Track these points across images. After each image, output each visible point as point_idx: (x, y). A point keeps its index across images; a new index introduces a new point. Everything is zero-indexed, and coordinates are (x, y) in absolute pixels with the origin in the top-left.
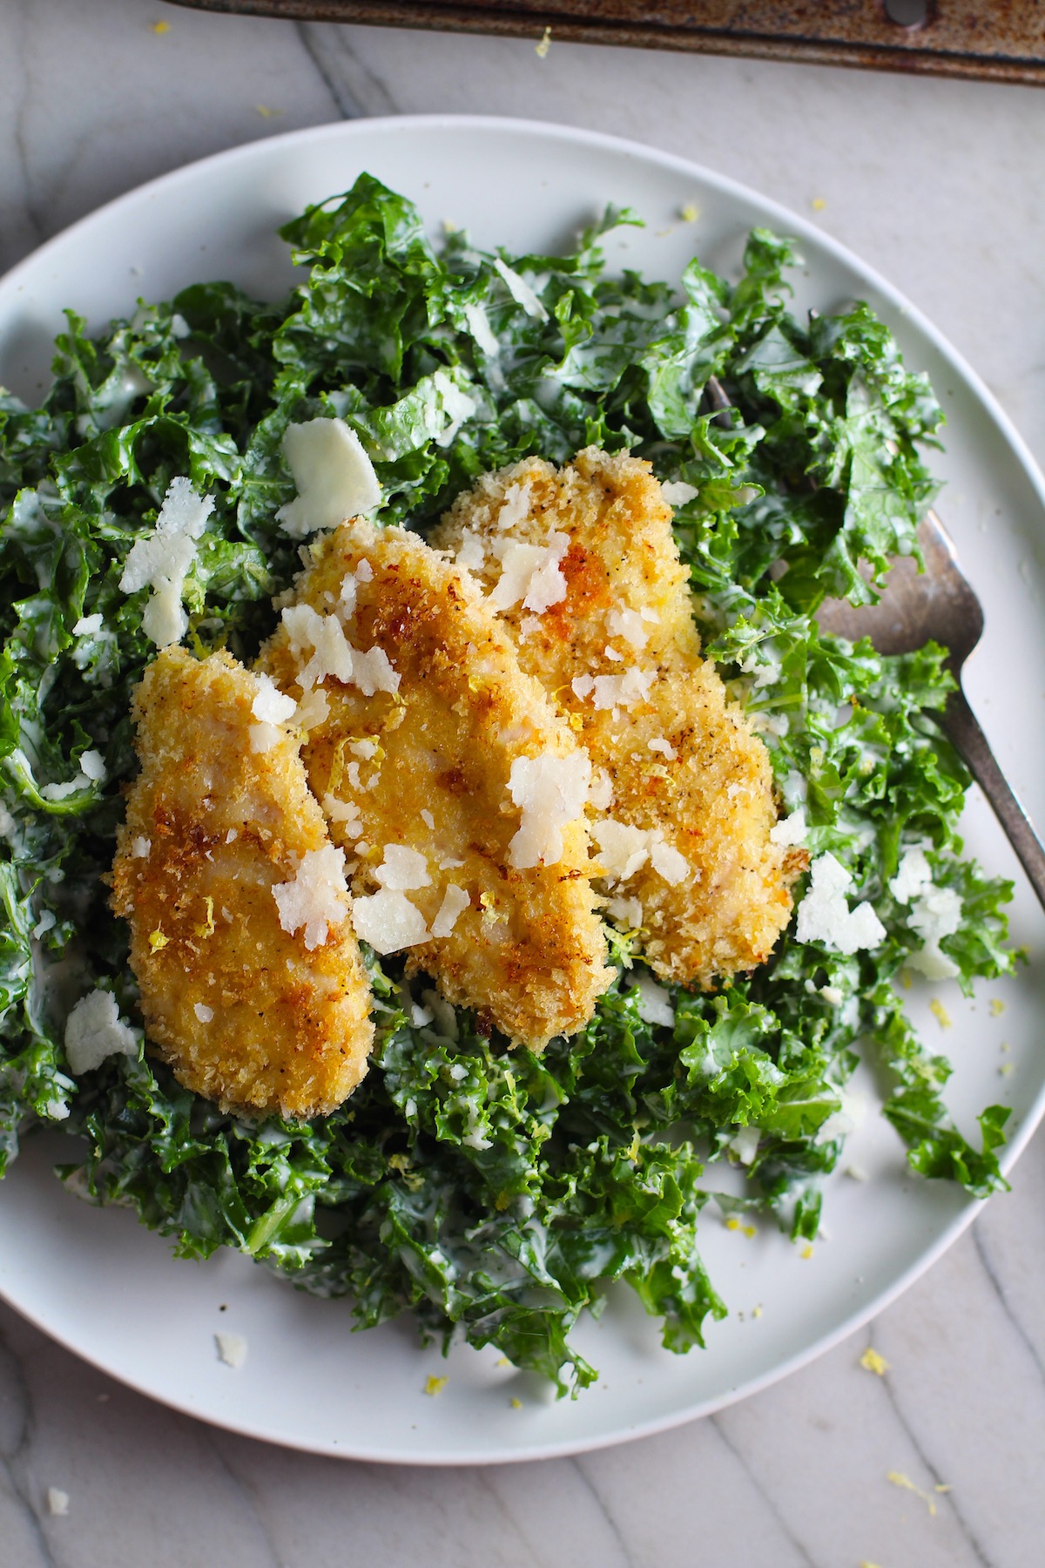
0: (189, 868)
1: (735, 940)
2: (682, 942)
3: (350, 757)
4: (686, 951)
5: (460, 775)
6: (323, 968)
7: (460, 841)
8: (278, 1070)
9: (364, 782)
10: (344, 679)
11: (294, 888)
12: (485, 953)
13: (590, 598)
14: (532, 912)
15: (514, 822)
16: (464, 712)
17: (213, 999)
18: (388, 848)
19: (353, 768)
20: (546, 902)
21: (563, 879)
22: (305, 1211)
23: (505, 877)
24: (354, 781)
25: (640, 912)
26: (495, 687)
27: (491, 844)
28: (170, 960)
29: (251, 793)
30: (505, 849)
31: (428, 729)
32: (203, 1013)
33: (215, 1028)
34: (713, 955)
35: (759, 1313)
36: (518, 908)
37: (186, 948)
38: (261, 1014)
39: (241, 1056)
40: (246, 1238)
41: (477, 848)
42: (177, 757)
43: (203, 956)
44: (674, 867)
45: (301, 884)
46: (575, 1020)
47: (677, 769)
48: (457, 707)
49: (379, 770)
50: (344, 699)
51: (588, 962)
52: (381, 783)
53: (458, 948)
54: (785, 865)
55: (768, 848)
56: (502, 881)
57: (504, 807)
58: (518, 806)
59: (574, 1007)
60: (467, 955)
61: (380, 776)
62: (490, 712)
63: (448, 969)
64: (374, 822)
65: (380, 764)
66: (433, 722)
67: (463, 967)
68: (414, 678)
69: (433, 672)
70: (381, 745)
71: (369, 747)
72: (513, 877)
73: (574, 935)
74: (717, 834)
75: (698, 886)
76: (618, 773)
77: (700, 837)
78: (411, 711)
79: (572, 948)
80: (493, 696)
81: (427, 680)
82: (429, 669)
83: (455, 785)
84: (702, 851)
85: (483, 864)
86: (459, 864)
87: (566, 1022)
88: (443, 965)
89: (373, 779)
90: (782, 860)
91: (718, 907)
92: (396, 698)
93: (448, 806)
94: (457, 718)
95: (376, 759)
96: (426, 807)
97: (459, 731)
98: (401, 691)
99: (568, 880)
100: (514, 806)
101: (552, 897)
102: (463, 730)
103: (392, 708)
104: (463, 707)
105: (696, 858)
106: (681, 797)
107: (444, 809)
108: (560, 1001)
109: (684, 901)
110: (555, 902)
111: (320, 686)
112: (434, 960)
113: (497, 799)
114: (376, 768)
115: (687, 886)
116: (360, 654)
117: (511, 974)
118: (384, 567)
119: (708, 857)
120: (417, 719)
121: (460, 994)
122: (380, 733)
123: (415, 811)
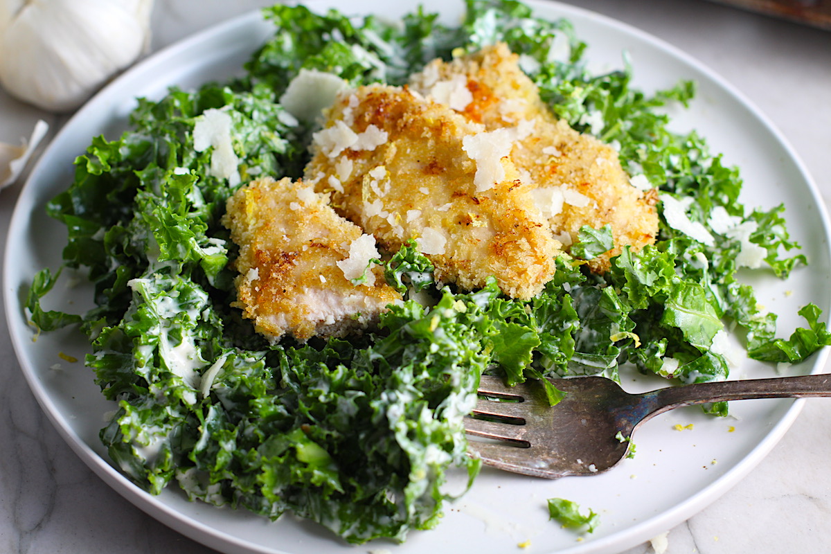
0: (286, 273)
3: (372, 179)
5: (435, 163)
7: (445, 196)
9: (383, 190)
10: (356, 148)
11: (348, 260)
13: (487, 100)
14: (498, 214)
15: (471, 175)
16: (429, 135)
19: (374, 184)
20: (505, 205)
21: (511, 189)
23: (477, 202)
24: (377, 190)
26: (442, 118)
27: (465, 188)
29: (309, 227)
30: (473, 188)
31: (411, 151)
35: (716, 462)
36: (490, 216)
41: (458, 194)
44: (578, 201)
45: (353, 259)
46: (544, 267)
47: (563, 159)
48: (424, 134)
49: (389, 181)
50: (360, 161)
51: (540, 226)
52: (393, 186)
53: (462, 251)
54: (645, 198)
55: (631, 188)
56: (478, 206)
57: (464, 163)
58: (472, 158)
59: (541, 258)
60: (469, 254)
61: (390, 184)
62: (444, 128)
63: (460, 267)
64: (394, 207)
65: (389, 178)
66: (413, 147)
67: (468, 261)
68: (395, 133)
69: (405, 126)
70: (386, 169)
71: (380, 172)
72: (482, 200)
73: (528, 217)
74: (599, 181)
75: (598, 212)
76: (531, 170)
77: (589, 186)
78: (398, 147)
79: (529, 223)
80: (442, 121)
81: (403, 130)
82: (402, 125)
83: (434, 170)
84: (594, 192)
85: (463, 201)
86: (449, 205)
87: (539, 267)
88: (456, 266)
89: (387, 187)
90: (642, 196)
91: (613, 217)
92: (388, 144)
93: (434, 181)
94: (426, 139)
95: (386, 177)
96: (422, 186)
97: (429, 145)
98: (390, 140)
99: (514, 188)
100: (470, 159)
101: (508, 202)
102: (431, 143)
103: (388, 150)
104: (427, 133)
105: (591, 196)
106: (571, 172)
107: (432, 183)
108: (532, 256)
109: (593, 221)
110: (511, 204)
111: (342, 154)
112: (451, 265)
113: (460, 165)
114: (387, 181)
115: (592, 212)
116: (362, 134)
117: (497, 250)
118: (365, 97)
119: (598, 194)
120: (403, 150)
121: (472, 278)
122: (384, 164)
123: (416, 191)
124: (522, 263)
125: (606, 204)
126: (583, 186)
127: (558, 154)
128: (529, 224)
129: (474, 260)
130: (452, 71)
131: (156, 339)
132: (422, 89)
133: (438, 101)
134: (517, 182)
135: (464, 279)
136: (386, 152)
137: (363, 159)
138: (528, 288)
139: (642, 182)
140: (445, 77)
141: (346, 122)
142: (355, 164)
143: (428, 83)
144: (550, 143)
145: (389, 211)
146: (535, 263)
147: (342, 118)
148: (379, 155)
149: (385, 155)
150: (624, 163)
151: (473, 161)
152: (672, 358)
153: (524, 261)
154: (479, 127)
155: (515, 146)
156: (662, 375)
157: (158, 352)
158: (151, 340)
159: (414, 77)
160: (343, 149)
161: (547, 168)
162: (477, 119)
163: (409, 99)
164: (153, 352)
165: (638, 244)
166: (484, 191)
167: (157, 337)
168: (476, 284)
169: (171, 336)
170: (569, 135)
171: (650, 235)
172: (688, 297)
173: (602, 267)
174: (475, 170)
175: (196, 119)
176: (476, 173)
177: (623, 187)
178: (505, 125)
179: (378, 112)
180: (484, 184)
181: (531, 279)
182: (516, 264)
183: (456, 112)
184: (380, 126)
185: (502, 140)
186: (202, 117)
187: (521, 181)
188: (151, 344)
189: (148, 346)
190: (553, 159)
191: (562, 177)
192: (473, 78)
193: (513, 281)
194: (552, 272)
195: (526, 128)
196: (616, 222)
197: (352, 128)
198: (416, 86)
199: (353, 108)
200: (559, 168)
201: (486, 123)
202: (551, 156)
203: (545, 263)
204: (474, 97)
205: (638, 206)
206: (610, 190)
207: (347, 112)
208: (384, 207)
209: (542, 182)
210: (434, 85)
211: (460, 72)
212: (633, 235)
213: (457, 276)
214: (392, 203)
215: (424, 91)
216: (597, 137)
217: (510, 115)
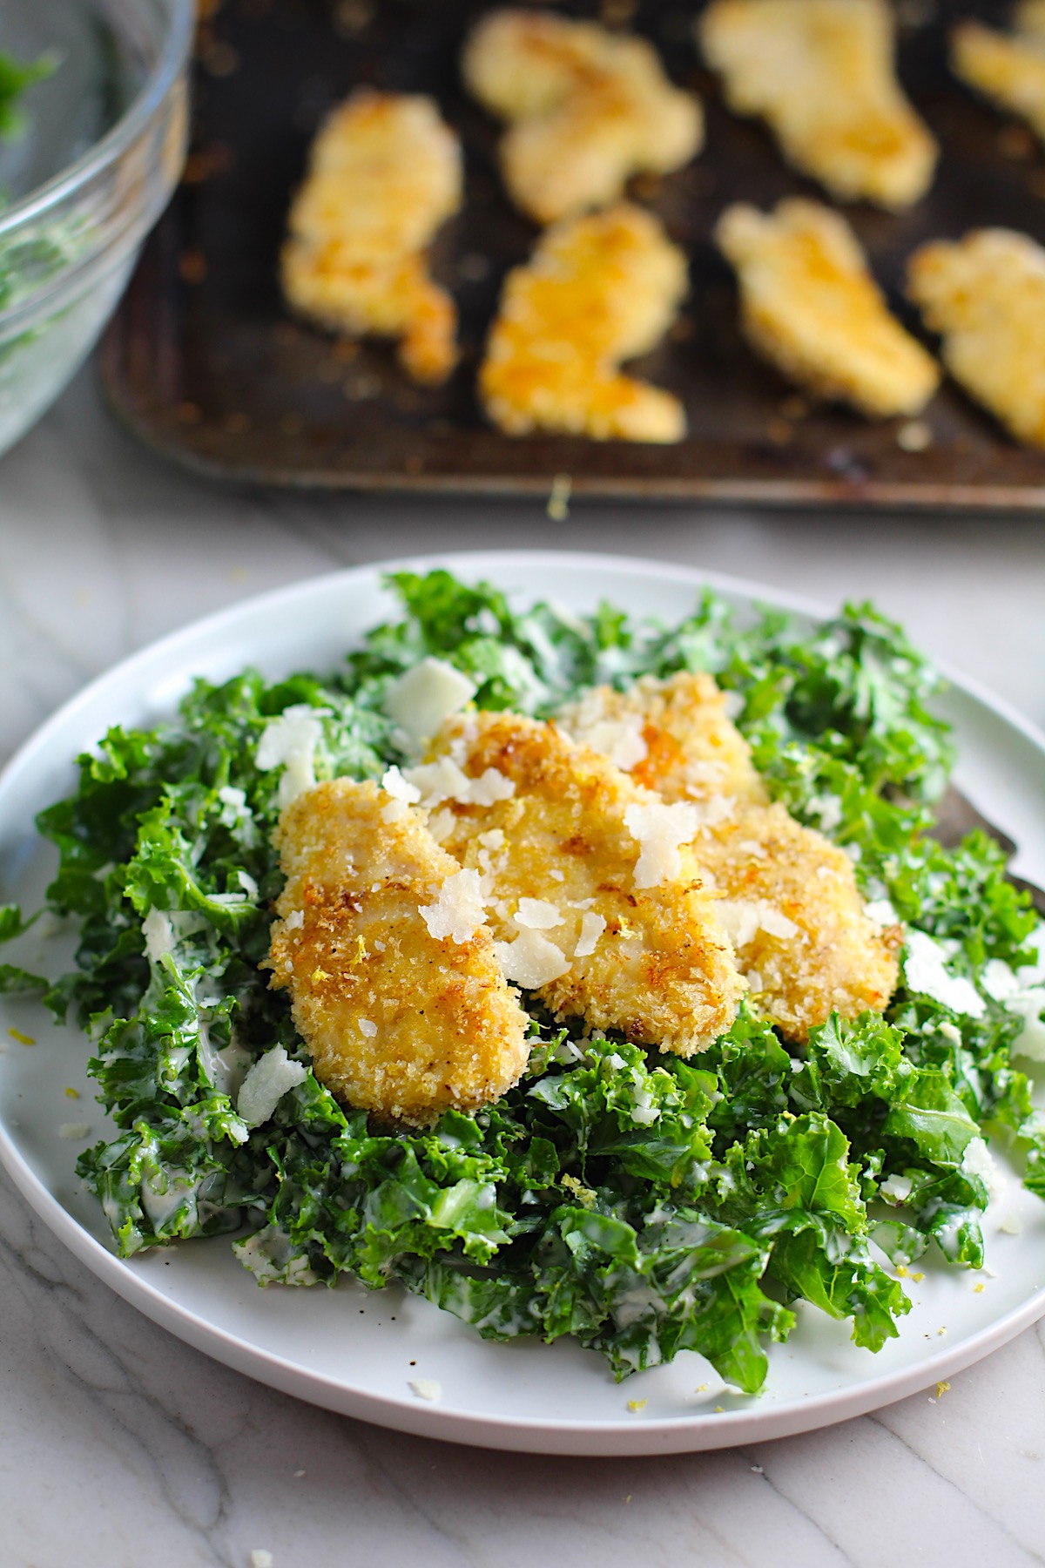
0: (342, 922)
1: (849, 988)
2: (804, 993)
3: (480, 847)
4: (808, 1001)
5: (580, 838)
6: (473, 969)
7: (587, 887)
8: (442, 1062)
10: (464, 799)
11: (438, 908)
12: (625, 971)
13: (670, 758)
14: (662, 925)
15: (631, 863)
16: (576, 797)
17: (374, 1014)
18: (521, 901)
19: (484, 854)
20: (675, 914)
21: (686, 892)
22: (487, 1200)
23: (634, 904)
24: (486, 865)
25: (760, 981)
26: (599, 777)
27: (617, 879)
28: (332, 996)
29: (389, 858)
30: (631, 881)
31: (546, 816)
32: (367, 1028)
33: (381, 1042)
34: (833, 1004)
35: (945, 1331)
36: (649, 926)
37: (345, 980)
38: (422, 1013)
39: (408, 1056)
40: (431, 1208)
41: (606, 888)
42: (320, 848)
43: (362, 985)
44: (782, 928)
45: (444, 905)
46: (718, 1011)
47: (769, 864)
48: (569, 795)
49: (507, 854)
50: (467, 820)
51: (722, 950)
52: (511, 863)
53: (601, 970)
54: (883, 937)
55: (864, 920)
56: (633, 909)
57: (623, 844)
58: (636, 838)
59: (716, 998)
60: (610, 976)
61: (508, 859)
62: (599, 790)
63: (594, 993)
64: (508, 892)
65: (507, 849)
66: (549, 810)
67: (607, 987)
68: (527, 785)
69: (542, 778)
70: (505, 836)
71: (496, 838)
72: (641, 901)
73: (705, 935)
74: (816, 903)
75: (807, 948)
76: (718, 873)
77: (800, 909)
78: (528, 808)
79: (705, 944)
80: (599, 779)
81: (538, 784)
82: (538, 776)
83: (577, 848)
84: (805, 917)
85: (613, 898)
86: (591, 901)
87: (710, 1010)
88: (589, 991)
89: (503, 862)
90: (878, 932)
91: (829, 960)
92: (513, 801)
93: (574, 864)
94: (570, 802)
95: (502, 847)
96: (554, 868)
97: (573, 811)
98: (517, 795)
99: (692, 892)
100: (632, 839)
101: (680, 910)
102: (577, 808)
103: (511, 809)
104: (574, 792)
105: (801, 924)
106: (777, 884)
107: (571, 867)
108: (702, 992)
109: (798, 961)
110: (683, 913)
111: (443, 804)
112: (580, 989)
113: (616, 844)
114: (503, 853)
115: (798, 947)
116: (476, 781)
117: (653, 978)
118: (487, 728)
119: (811, 922)
120: (534, 812)
121: (608, 1012)
122: (503, 828)
123: (544, 874)
124: (687, 1000)
125: (822, 938)
126: (791, 910)
127: (762, 854)
128: (705, 946)
129: (615, 986)
130: (625, 707)
131: (194, 1037)
132: (574, 726)
133: (595, 750)
134: (697, 883)
135: (597, 1013)
136: (507, 811)
137: (471, 817)
138: (690, 1038)
139: (883, 913)
140: (612, 714)
141: (455, 760)
142: (459, 823)
143: (585, 720)
144: (752, 836)
145: (500, 898)
146: (705, 1003)
147: (448, 752)
148: (497, 814)
149: (506, 816)
150: (862, 879)
151: (637, 844)
152: (902, 1175)
153: (691, 999)
154: (652, 797)
155: (700, 833)
156: (887, 1202)
157: (195, 1058)
158: (187, 1040)
159: (567, 709)
160: (444, 798)
161: (743, 873)
162: (649, 785)
163: (552, 740)
164: (189, 1058)
165: (860, 1004)
166: (647, 887)
167: (194, 1035)
168: (615, 1022)
169: (214, 1034)
170: (784, 828)
171: (881, 993)
172: (924, 1092)
173: (801, 1032)
174: (638, 856)
175: (269, 720)
176: (639, 861)
177: (851, 916)
178: (688, 798)
179: (504, 752)
180: (646, 878)
181: (697, 1026)
182: (678, 1001)
183: (622, 771)
184: (505, 772)
185: (682, 821)
186: (279, 719)
187: (703, 882)
188: (186, 1045)
189: (182, 1049)
190: (754, 861)
191: (762, 890)
192: (654, 723)
193: (670, 1025)
194: (729, 1021)
195: (722, 808)
196: (832, 967)
197: (463, 770)
198: (566, 723)
199: (468, 742)
200: (761, 875)
201: (664, 792)
202: (751, 856)
203: (721, 1007)
204: (651, 750)
205: (869, 947)
206: (831, 920)
207: (458, 746)
208: (494, 890)
209: (733, 893)
210: (592, 726)
211: (635, 711)
212: (854, 990)
213: (588, 1007)
214: (506, 887)
215: (579, 733)
216: (827, 834)
217: (701, 785)
